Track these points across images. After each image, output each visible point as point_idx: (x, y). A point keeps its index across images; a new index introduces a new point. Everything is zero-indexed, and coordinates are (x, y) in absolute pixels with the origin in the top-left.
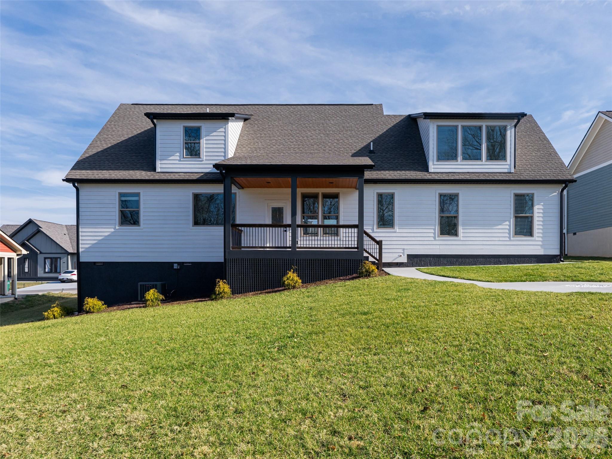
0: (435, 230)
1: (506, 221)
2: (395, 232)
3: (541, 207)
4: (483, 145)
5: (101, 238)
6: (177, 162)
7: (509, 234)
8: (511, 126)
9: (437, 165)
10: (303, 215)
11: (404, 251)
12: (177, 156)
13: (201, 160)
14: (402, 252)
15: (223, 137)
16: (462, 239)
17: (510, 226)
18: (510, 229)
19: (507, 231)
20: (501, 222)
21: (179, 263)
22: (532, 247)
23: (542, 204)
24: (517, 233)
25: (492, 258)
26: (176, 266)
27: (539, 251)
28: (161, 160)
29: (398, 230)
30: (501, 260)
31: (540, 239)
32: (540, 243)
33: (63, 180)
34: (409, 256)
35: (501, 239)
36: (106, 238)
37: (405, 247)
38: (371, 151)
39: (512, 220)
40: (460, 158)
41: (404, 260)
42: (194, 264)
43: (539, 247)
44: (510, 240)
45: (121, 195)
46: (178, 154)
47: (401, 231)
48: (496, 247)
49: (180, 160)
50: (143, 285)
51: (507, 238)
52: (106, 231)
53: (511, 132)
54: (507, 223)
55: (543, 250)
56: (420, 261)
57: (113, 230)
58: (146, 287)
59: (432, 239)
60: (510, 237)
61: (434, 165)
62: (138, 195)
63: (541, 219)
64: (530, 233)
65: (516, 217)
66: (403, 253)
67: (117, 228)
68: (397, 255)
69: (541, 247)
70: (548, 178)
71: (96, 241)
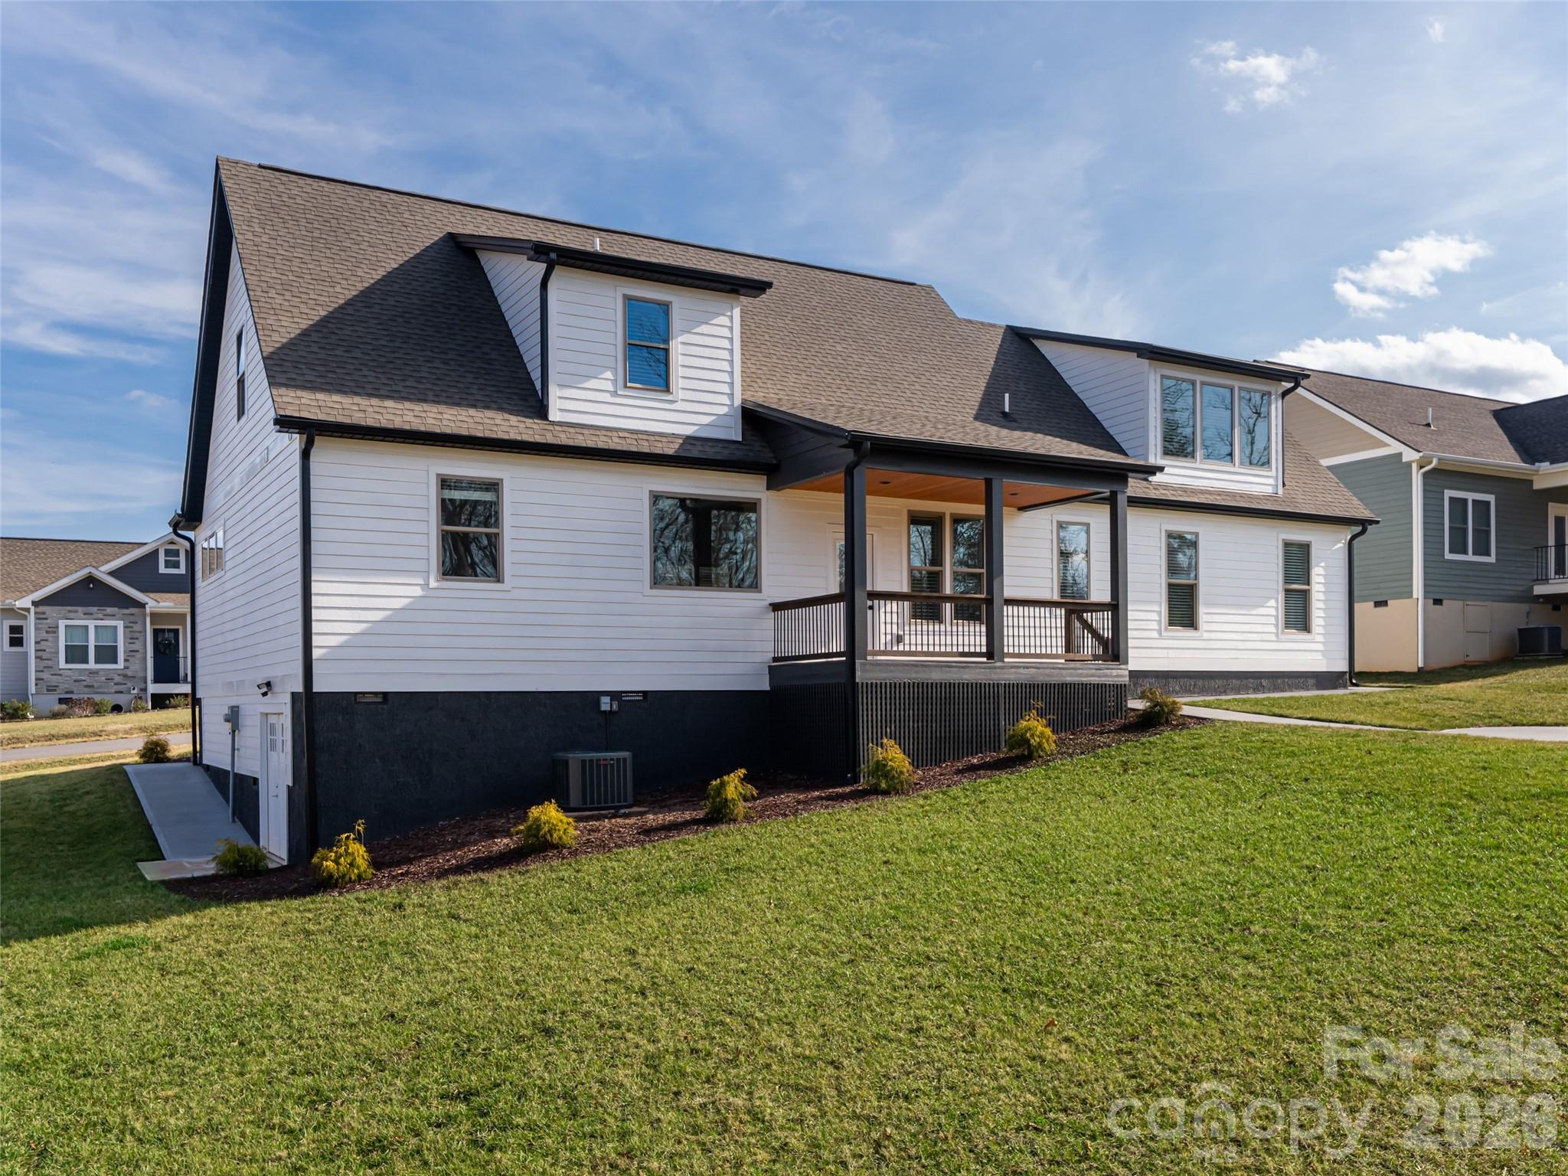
0: (1159, 613)
1: (1271, 599)
3: (1322, 571)
5: (379, 616)
6: (607, 397)
7: (1277, 626)
12: (606, 380)
13: (670, 397)
15: (726, 341)
16: (1206, 635)
17: (1277, 609)
18: (1277, 614)
19: (1273, 620)
20: (1264, 601)
21: (615, 695)
23: (1323, 564)
24: (1288, 625)
25: (1250, 678)
26: (605, 704)
28: (561, 386)
31: (1323, 639)
35: (1265, 637)
36: (398, 618)
38: (1004, 414)
39: (1281, 596)
40: (1199, 454)
42: (649, 697)
43: (1320, 656)
44: (1280, 640)
45: (445, 483)
46: (609, 375)
49: (615, 394)
50: (591, 761)
51: (1274, 635)
52: (398, 594)
53: (1276, 408)
54: (1274, 603)
55: (1325, 661)
57: (418, 591)
58: (598, 766)
59: (1156, 634)
60: (1277, 634)
62: (494, 486)
65: (1287, 591)
67: (433, 584)
69: (1323, 656)
71: (364, 626)
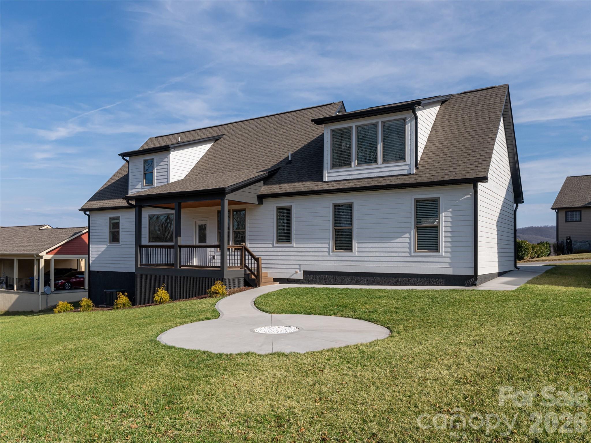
0: (329, 244)
1: (406, 233)
2: (292, 247)
3: (449, 214)
4: (379, 145)
5: (100, 253)
6: (140, 190)
7: (410, 248)
8: (411, 118)
9: (331, 172)
10: (220, 231)
11: (300, 267)
13: (153, 186)
14: (299, 267)
15: (167, 166)
16: (357, 254)
17: (410, 238)
18: (411, 242)
19: (407, 245)
20: (400, 234)
22: (438, 265)
23: (450, 210)
24: (420, 248)
25: (390, 277)
27: (447, 270)
28: (131, 189)
29: (294, 245)
30: (400, 279)
31: (449, 255)
32: (448, 260)
33: (80, 210)
34: (306, 273)
35: (400, 254)
36: (103, 253)
37: (302, 263)
38: (289, 161)
39: (413, 232)
40: (354, 163)
41: (300, 276)
43: (447, 265)
44: (411, 256)
45: (110, 218)
47: (298, 245)
48: (395, 264)
49: (142, 188)
51: (408, 253)
52: (103, 247)
53: (411, 125)
54: (407, 235)
55: (451, 269)
56: (315, 278)
57: (106, 246)
59: (327, 254)
60: (410, 253)
61: (328, 173)
62: (118, 218)
63: (449, 229)
64: (435, 247)
65: (417, 227)
66: (300, 269)
67: (108, 245)
68: (293, 271)
69: (450, 265)
70: (446, 178)
71: (98, 255)
